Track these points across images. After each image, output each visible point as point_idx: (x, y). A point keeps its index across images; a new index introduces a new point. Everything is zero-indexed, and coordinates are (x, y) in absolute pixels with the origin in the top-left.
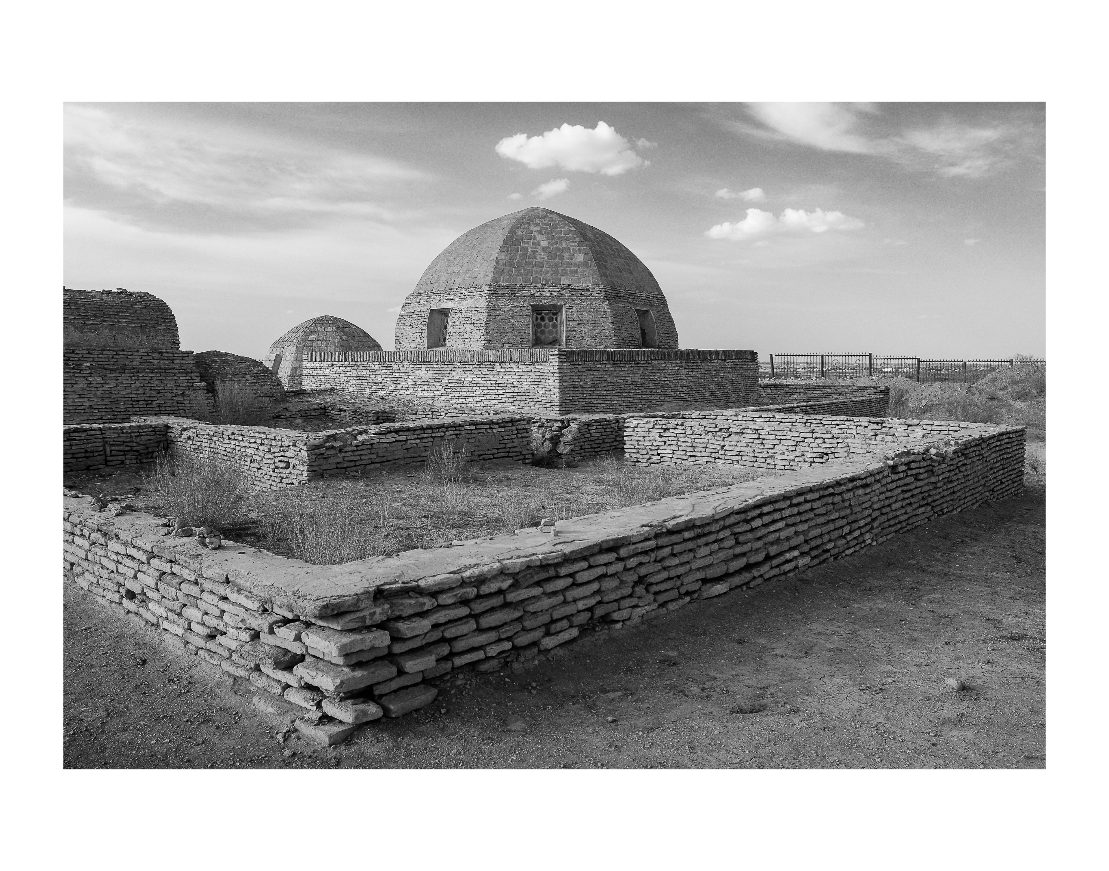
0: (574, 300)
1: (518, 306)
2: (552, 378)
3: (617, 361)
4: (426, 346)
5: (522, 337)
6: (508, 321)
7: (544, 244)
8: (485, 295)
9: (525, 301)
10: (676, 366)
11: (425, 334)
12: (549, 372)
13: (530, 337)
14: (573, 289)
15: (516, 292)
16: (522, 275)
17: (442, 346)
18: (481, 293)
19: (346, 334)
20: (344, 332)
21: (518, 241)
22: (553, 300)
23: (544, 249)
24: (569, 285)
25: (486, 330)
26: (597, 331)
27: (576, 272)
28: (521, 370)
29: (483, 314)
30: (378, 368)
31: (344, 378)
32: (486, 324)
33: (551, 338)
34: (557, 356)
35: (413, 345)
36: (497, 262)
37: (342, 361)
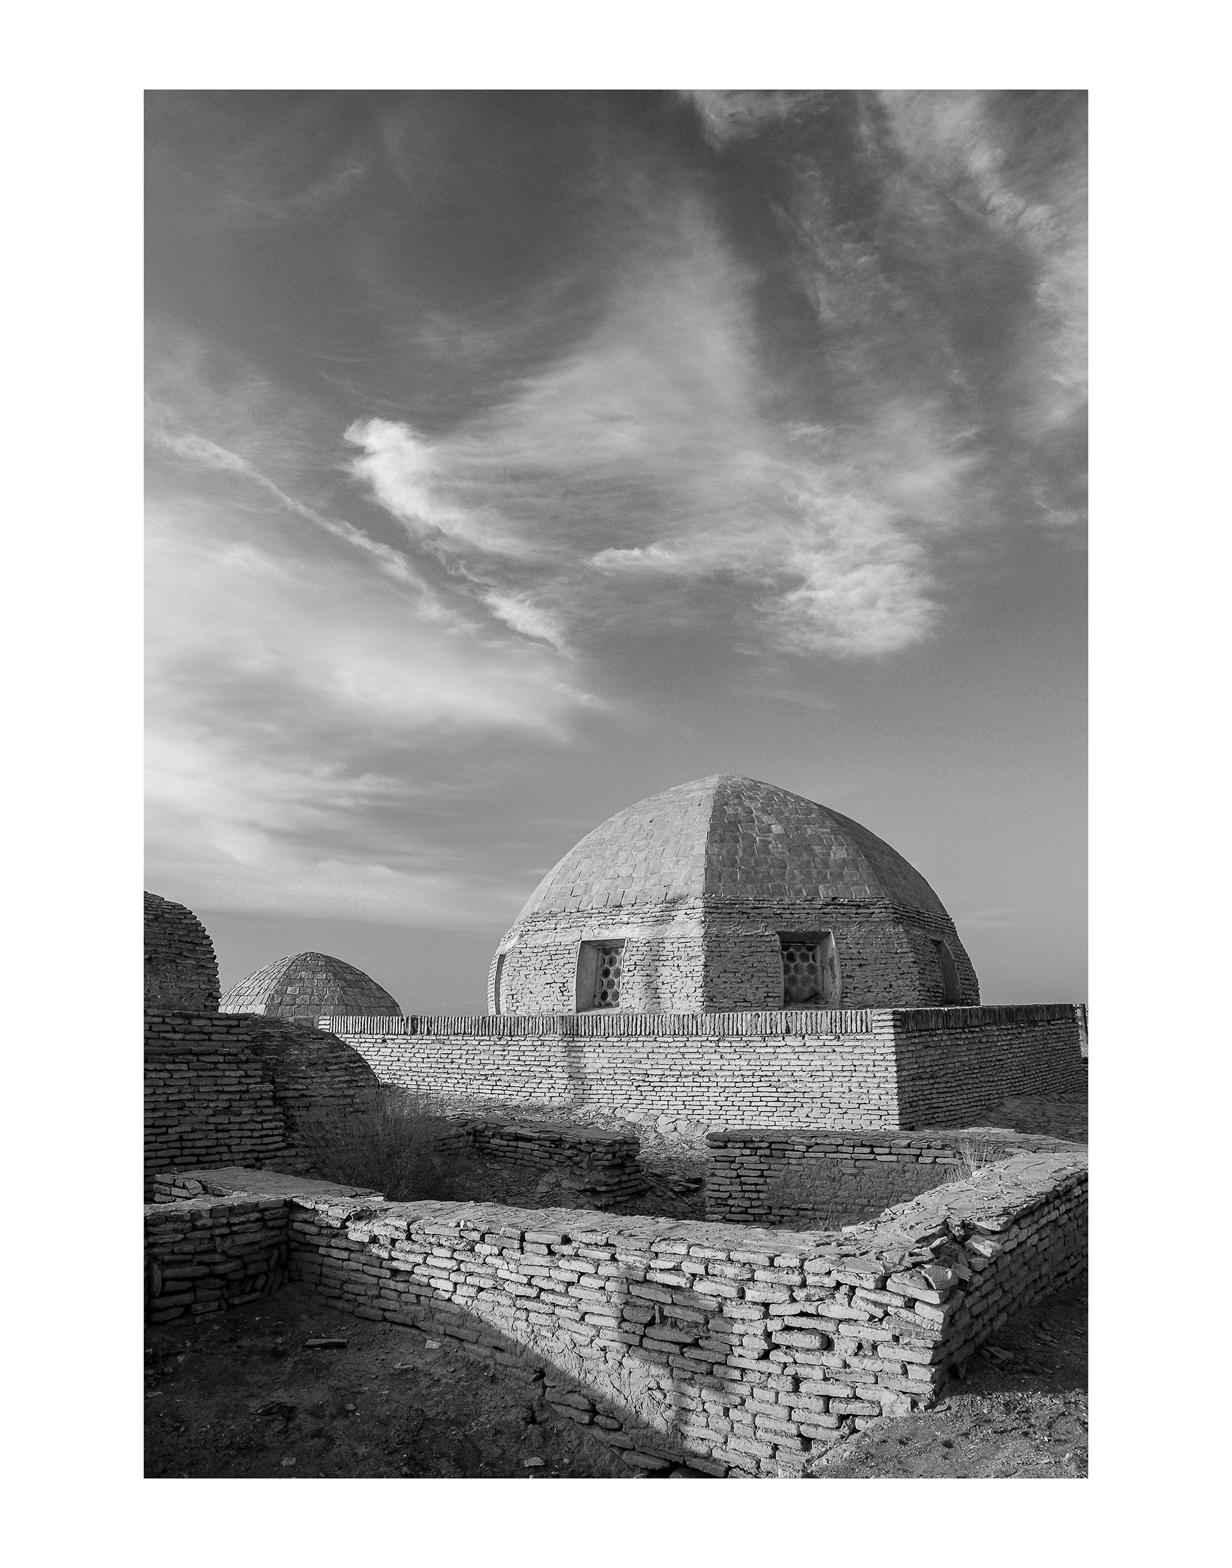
0: (847, 924)
1: (757, 935)
2: (881, 1063)
3: (952, 1028)
4: (573, 1006)
5: (766, 990)
6: (742, 960)
7: (777, 829)
8: (698, 915)
9: (766, 926)
10: (1009, 1034)
11: (572, 986)
12: (874, 1053)
13: (780, 990)
14: (842, 904)
15: (750, 911)
16: (752, 882)
17: (600, 1006)
18: (689, 912)
19: (350, 984)
20: (346, 980)
21: (735, 822)
22: (813, 925)
23: (778, 837)
24: (834, 899)
25: (706, 976)
26: (892, 977)
27: (841, 876)
28: (810, 1049)
29: (697, 949)
30: (487, 1048)
31: (408, 1064)
32: (706, 966)
33: (807, 991)
34: (892, 1023)
35: (546, 1006)
36: (709, 860)
37: (405, 1033)
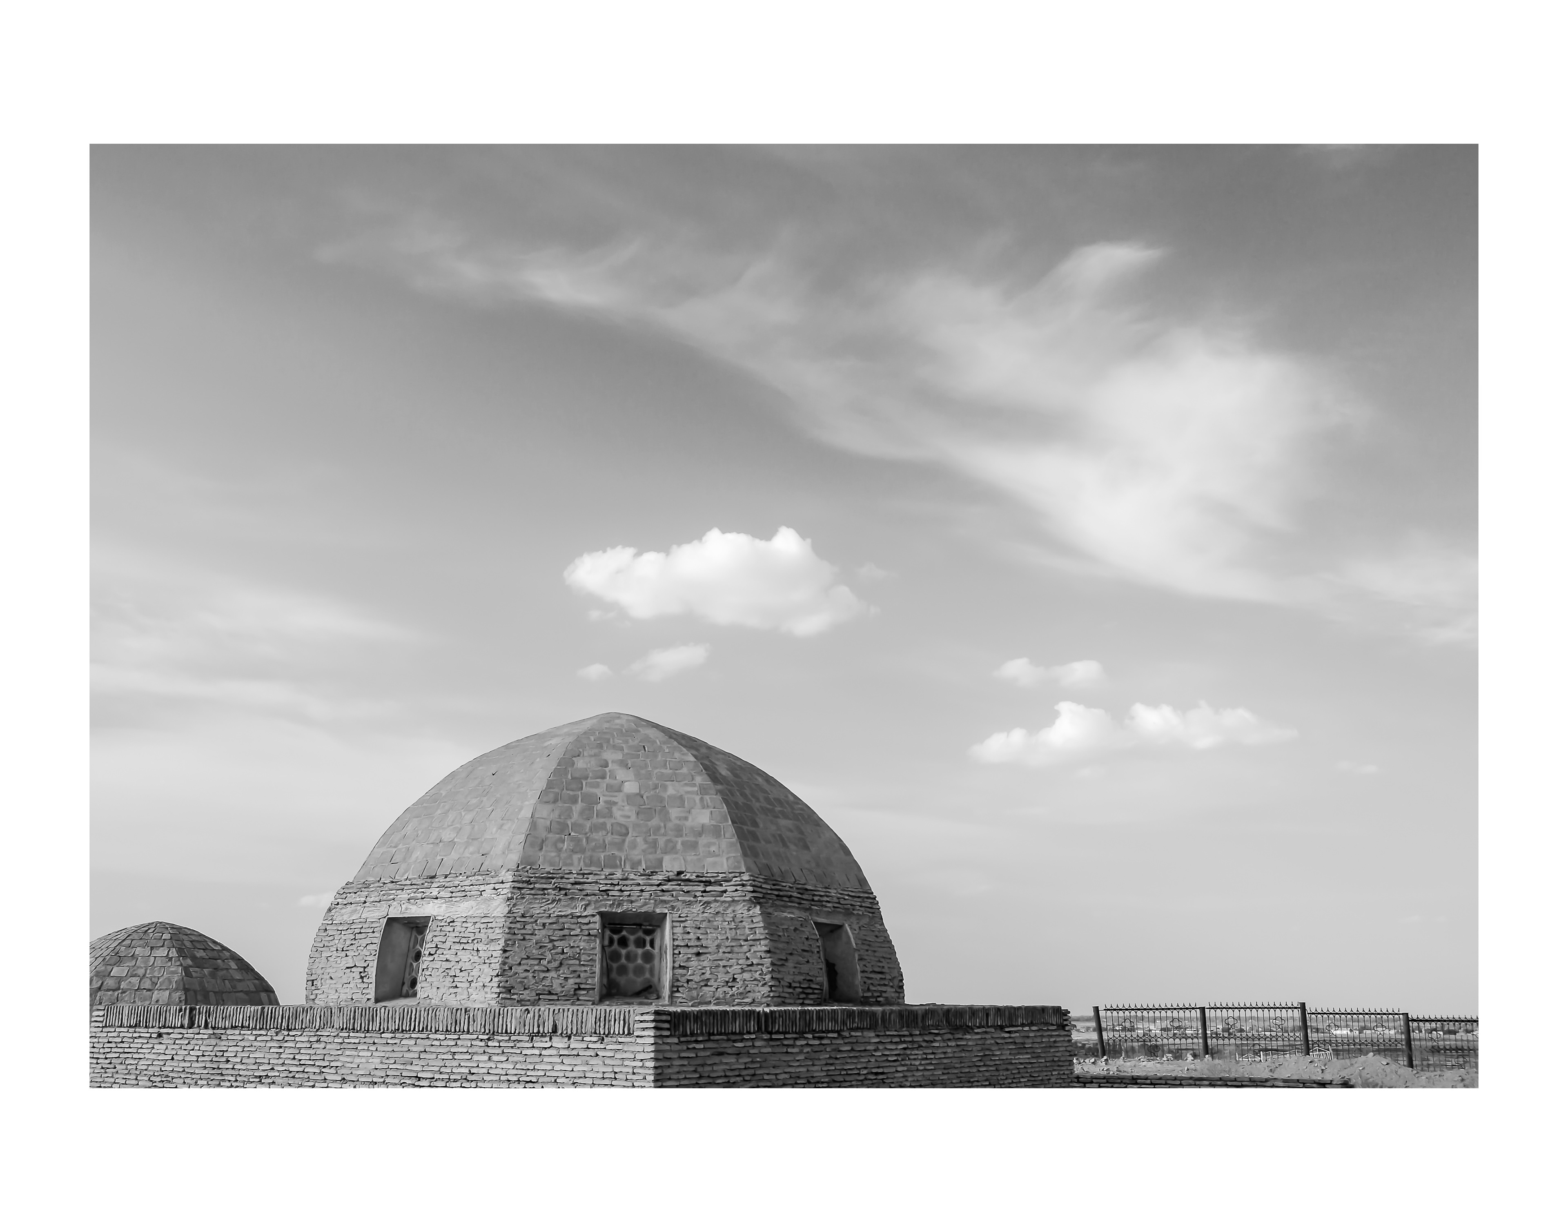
0: (690, 903)
1: (573, 916)
2: (640, 1071)
3: (778, 1032)
4: (372, 996)
5: (578, 981)
6: (550, 945)
7: (631, 787)
8: (505, 891)
9: (587, 905)
10: (902, 1042)
11: (372, 971)
12: (634, 1059)
13: (595, 979)
14: (689, 880)
15: (569, 886)
16: (583, 851)
17: (407, 996)
18: (497, 886)
19: (199, 963)
20: (194, 958)
21: (579, 780)
22: (645, 904)
23: (629, 798)
24: (679, 873)
25: (504, 963)
26: (736, 969)
27: (694, 846)
28: (574, 1052)
29: (498, 931)
31: (183, 1064)
32: (505, 951)
33: (639, 982)
34: (652, 1025)
35: (345, 995)
36: (533, 825)
37: (182, 1027)
